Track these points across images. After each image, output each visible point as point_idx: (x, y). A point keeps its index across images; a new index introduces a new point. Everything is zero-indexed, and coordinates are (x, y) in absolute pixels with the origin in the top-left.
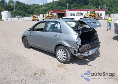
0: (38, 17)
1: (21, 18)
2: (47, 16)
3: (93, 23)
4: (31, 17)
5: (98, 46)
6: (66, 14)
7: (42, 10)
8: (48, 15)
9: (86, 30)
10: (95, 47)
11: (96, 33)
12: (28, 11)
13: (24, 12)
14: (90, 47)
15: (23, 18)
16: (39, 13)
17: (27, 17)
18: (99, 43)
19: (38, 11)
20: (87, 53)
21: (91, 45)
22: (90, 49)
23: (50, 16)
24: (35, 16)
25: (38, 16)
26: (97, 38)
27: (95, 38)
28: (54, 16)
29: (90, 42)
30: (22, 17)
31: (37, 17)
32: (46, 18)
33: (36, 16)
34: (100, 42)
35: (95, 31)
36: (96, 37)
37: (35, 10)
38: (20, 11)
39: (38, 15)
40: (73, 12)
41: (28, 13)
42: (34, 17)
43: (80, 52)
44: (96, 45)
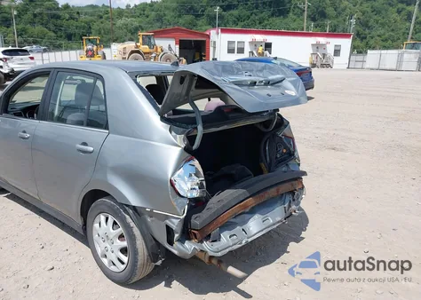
0: (104, 54)
1: (40, 55)
2: (132, 52)
3: (268, 83)
4: (78, 51)
5: (292, 193)
6: (211, 44)
7: (120, 28)
8: (137, 47)
9: (235, 120)
10: (279, 198)
11: (286, 131)
12: (70, 31)
13: (53, 34)
14: (251, 202)
15: (45, 55)
16: (108, 37)
17: (66, 50)
18: (298, 177)
19: (108, 32)
20: (232, 232)
21: (258, 192)
22: (252, 212)
23: (145, 48)
24: (92, 50)
25: (106, 51)
26: (291, 154)
27: (283, 154)
28: (159, 50)
29: (259, 172)
30: (45, 51)
31: (100, 54)
32: (127, 56)
33: (95, 48)
34: (304, 173)
35: (282, 123)
36: (288, 149)
37: (95, 27)
38: (38, 29)
39: (105, 47)
40: (237, 38)
41: (69, 37)
42: (90, 53)
43: (195, 235)
44: (285, 188)
